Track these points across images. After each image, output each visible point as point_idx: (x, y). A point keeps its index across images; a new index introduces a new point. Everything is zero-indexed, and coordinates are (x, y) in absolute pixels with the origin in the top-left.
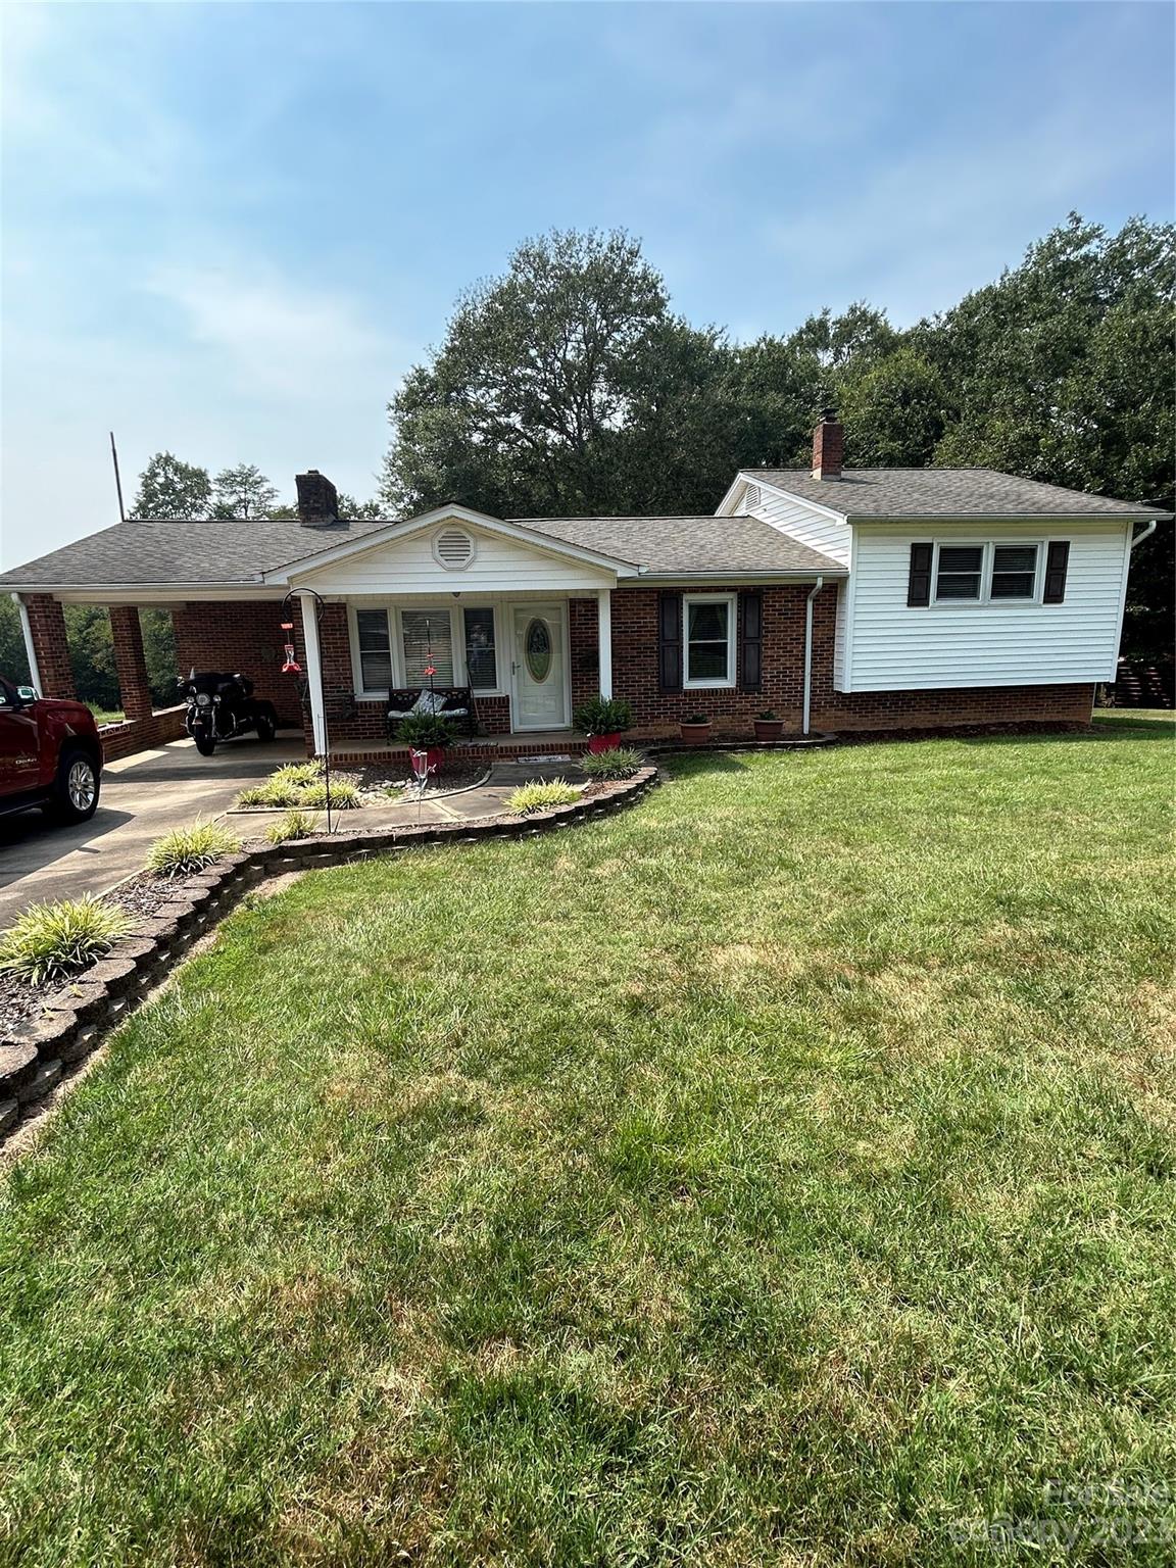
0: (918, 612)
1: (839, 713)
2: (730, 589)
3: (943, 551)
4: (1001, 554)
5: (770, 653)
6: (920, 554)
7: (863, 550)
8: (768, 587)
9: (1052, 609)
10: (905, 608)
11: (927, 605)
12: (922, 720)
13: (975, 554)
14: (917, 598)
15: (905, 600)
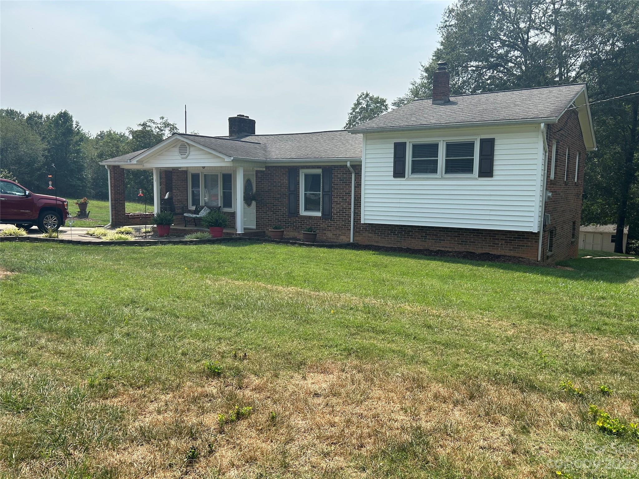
0: (399, 181)
1: (370, 235)
2: (318, 167)
3: (415, 147)
4: (450, 147)
5: (336, 200)
6: (399, 149)
7: (369, 147)
8: (335, 166)
9: (485, 181)
10: (392, 178)
11: (404, 177)
12: (416, 244)
13: (434, 148)
14: (399, 172)
15: (392, 174)
